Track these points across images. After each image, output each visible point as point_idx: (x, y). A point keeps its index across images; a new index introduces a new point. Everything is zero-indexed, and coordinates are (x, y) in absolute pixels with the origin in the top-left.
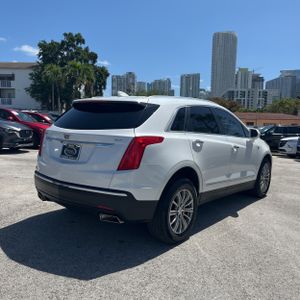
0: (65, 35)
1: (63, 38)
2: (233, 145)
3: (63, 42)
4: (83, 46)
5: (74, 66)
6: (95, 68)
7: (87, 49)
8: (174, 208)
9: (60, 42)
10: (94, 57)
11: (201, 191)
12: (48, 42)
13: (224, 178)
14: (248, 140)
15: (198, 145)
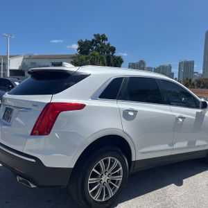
0: (95, 35)
1: (94, 38)
2: (178, 115)
3: (93, 40)
4: (106, 43)
5: (94, 55)
6: (114, 57)
7: (108, 45)
8: (94, 175)
9: (91, 40)
10: (113, 50)
11: (133, 159)
12: (84, 40)
13: (166, 147)
14: (199, 111)
15: (131, 114)
